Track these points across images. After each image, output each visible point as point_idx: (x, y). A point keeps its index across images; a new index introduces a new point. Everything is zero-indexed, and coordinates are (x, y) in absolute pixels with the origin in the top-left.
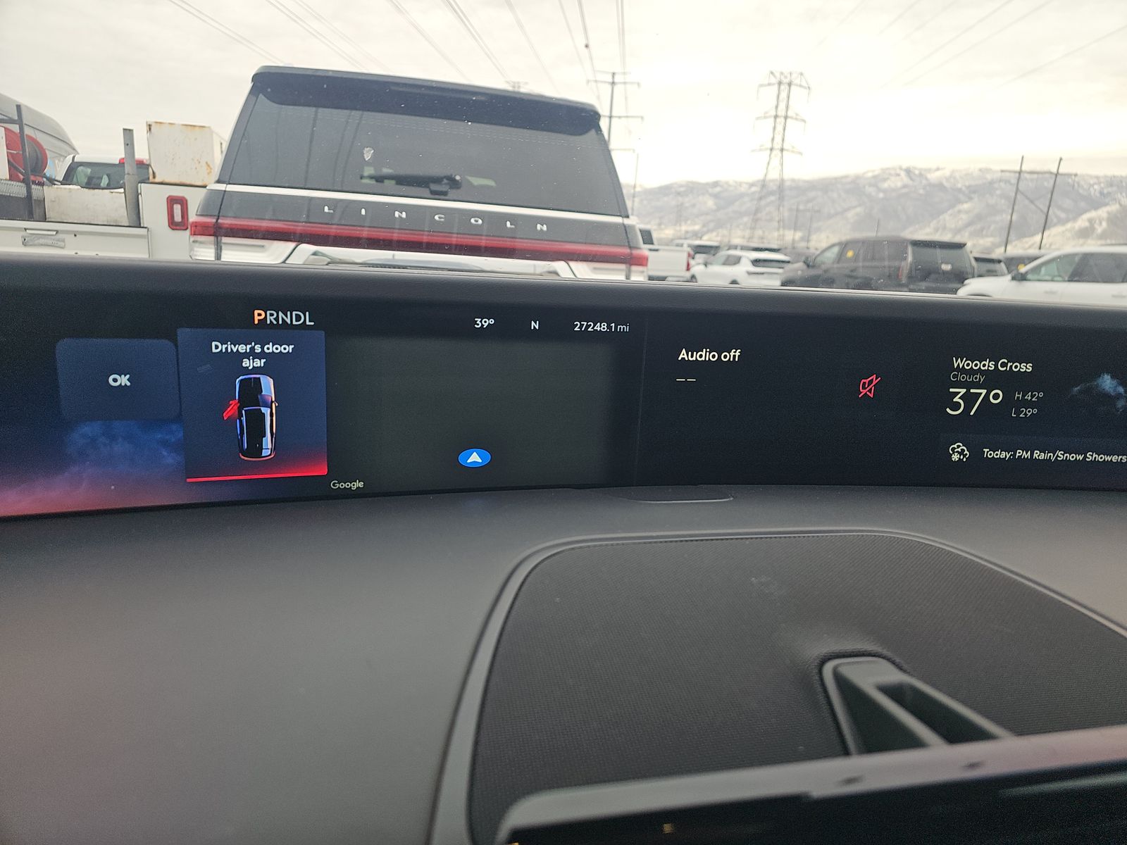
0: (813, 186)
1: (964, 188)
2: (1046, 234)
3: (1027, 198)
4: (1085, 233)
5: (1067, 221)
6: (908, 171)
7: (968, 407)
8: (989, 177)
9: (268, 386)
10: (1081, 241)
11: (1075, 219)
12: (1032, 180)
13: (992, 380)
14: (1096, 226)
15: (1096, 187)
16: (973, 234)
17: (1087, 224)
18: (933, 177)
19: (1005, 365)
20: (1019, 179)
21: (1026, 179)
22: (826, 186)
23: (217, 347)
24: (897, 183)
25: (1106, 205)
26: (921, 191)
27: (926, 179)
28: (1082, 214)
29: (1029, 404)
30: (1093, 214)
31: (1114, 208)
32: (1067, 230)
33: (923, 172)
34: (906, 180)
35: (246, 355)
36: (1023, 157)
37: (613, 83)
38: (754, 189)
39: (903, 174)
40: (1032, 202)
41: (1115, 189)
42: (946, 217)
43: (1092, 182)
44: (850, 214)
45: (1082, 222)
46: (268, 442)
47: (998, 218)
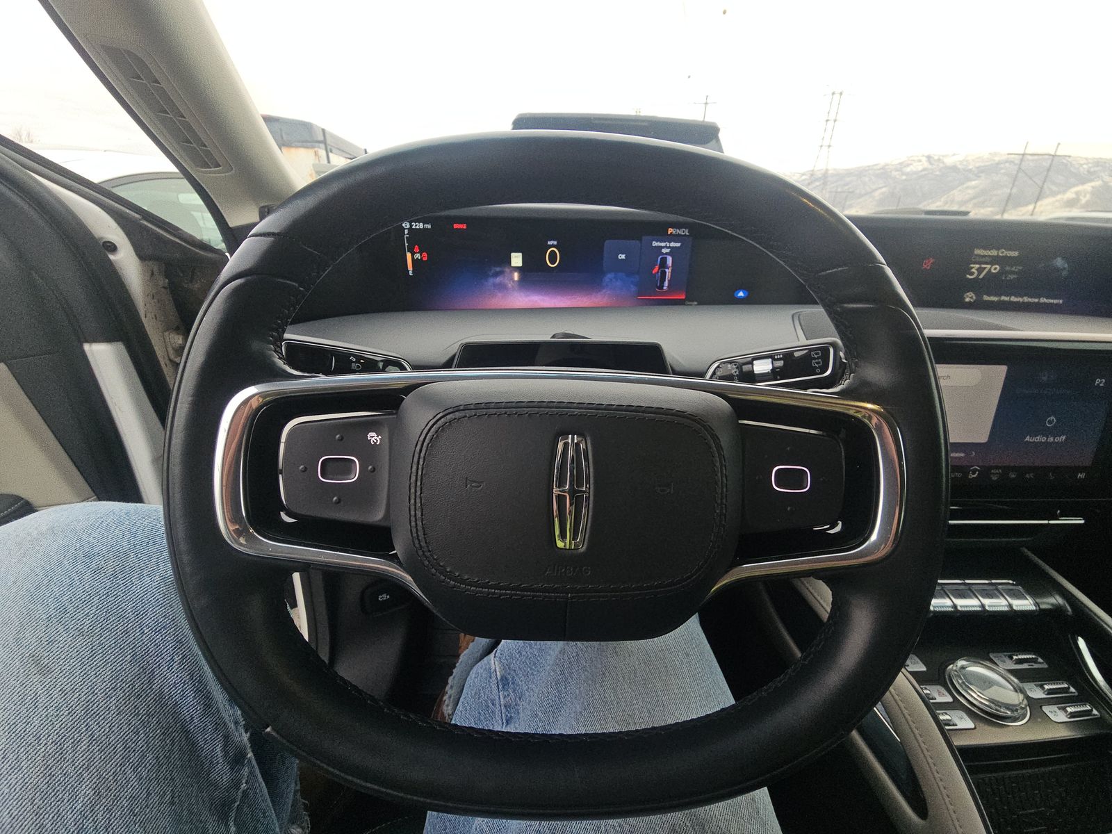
0: (849, 173)
1: (974, 169)
2: (1039, 203)
3: (1026, 174)
4: (1071, 203)
5: (1059, 193)
6: (929, 157)
7: (979, 274)
8: (997, 159)
9: (670, 260)
10: (1067, 209)
11: (1064, 192)
12: (1033, 160)
13: (993, 260)
14: (1081, 197)
15: (1085, 166)
16: (976, 206)
17: (1074, 196)
18: (949, 161)
19: (1003, 253)
20: (1022, 160)
21: (1028, 160)
22: (860, 173)
23: (655, 244)
24: (917, 167)
25: (1092, 180)
26: (938, 173)
27: (943, 163)
28: (1070, 188)
29: (1013, 273)
30: (1080, 188)
31: (1098, 183)
32: (1057, 201)
33: (941, 158)
34: (926, 165)
35: (664, 247)
36: (1027, 143)
37: (706, 104)
38: (804, 177)
39: (924, 159)
40: (1031, 178)
41: (1099, 168)
42: (955, 192)
43: (1082, 162)
44: (877, 194)
45: (1070, 194)
46: (666, 284)
47: (999, 192)
